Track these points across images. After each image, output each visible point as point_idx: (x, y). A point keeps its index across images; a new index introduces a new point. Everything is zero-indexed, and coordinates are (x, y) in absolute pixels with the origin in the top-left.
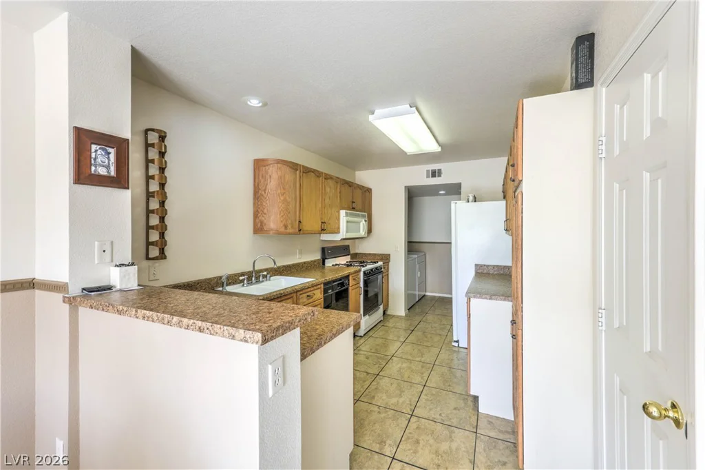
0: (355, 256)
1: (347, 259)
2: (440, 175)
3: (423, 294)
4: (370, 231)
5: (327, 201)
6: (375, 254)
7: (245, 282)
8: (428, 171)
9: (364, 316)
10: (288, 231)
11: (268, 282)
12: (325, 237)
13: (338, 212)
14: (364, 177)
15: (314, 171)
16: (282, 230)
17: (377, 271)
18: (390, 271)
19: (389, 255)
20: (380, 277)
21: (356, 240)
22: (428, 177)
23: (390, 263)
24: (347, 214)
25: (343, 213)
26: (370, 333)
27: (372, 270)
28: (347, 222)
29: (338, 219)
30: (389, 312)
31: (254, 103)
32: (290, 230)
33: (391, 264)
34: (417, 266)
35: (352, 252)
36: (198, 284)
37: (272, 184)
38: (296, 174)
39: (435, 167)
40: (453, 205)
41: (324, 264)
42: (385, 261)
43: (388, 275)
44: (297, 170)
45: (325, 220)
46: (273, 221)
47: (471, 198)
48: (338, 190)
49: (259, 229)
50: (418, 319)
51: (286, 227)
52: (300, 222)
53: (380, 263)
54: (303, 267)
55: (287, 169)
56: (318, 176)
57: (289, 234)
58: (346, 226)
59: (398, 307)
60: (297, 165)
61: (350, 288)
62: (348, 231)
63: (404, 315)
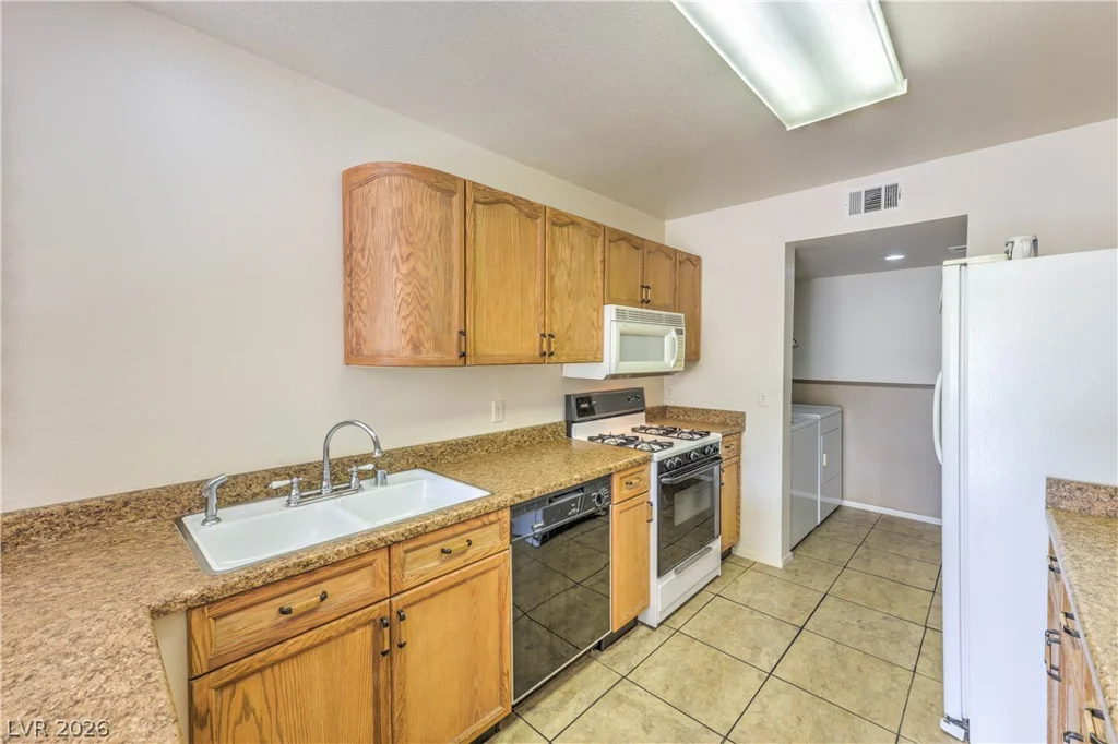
0: (659, 412)
1: (640, 419)
2: (892, 202)
3: (836, 502)
4: (692, 356)
5: (561, 280)
6: (708, 411)
7: (294, 492)
8: (854, 197)
9: (660, 574)
10: (423, 356)
11: (380, 489)
12: (572, 371)
13: (598, 310)
14: (681, 232)
15: (514, 201)
16: (408, 353)
17: (708, 455)
18: (743, 454)
19: (743, 414)
20: (711, 471)
22: (854, 210)
23: (745, 435)
24: (620, 315)
25: (610, 311)
26: (679, 619)
27: (686, 456)
28: (622, 334)
29: (599, 328)
30: (738, 554)
32: (429, 354)
33: (747, 437)
34: (820, 439)
35: (649, 403)
36: (126, 504)
37: (379, 232)
38: (450, 205)
39: (879, 180)
40: (949, 271)
41: (569, 434)
42: (727, 430)
43: (738, 463)
44: (451, 193)
45: (554, 330)
47: (1022, 245)
48: (599, 257)
49: (355, 353)
50: (820, 583)
51: (416, 346)
52: (463, 333)
53: (715, 437)
54: (506, 442)
56: (529, 216)
57: (427, 365)
58: (618, 343)
61: (614, 509)
62: (622, 357)
63: (779, 564)
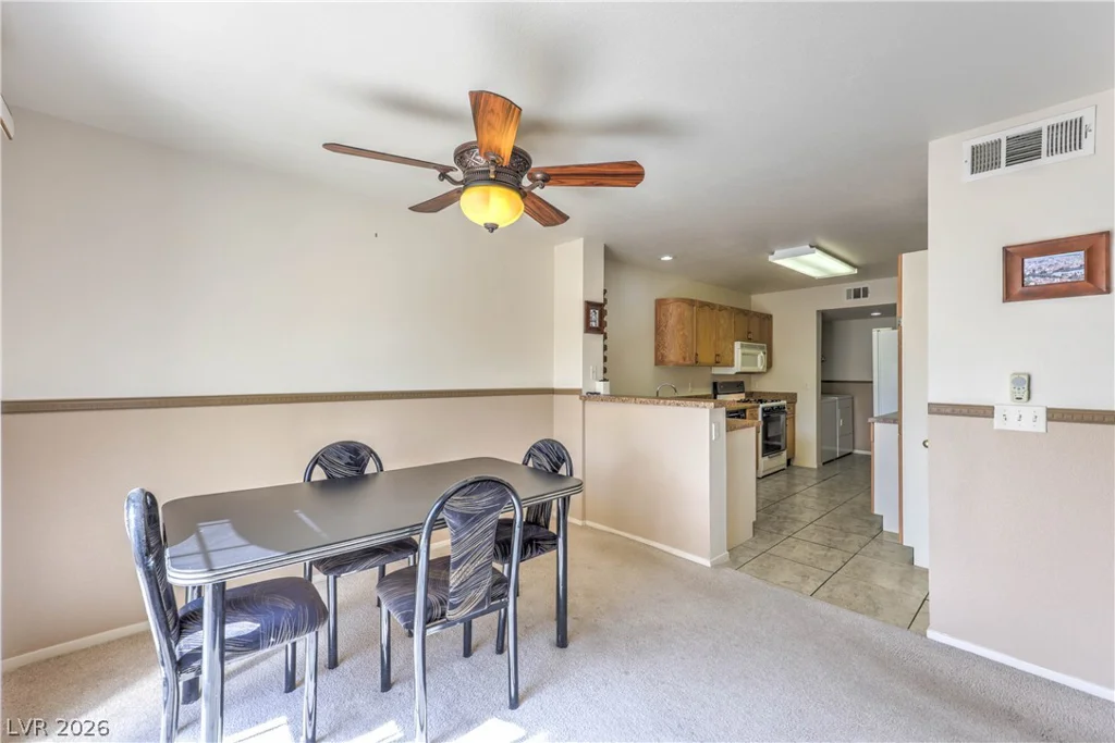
0: (750, 394)
1: (742, 396)
2: (865, 295)
3: (849, 450)
4: (769, 365)
5: (721, 332)
6: (777, 393)
8: (849, 291)
9: (763, 456)
10: (685, 363)
12: (717, 371)
13: (733, 345)
14: (762, 302)
15: (709, 305)
16: (681, 361)
17: (780, 409)
18: (796, 414)
19: (795, 394)
20: (783, 417)
21: (752, 376)
22: (849, 297)
23: (797, 405)
24: (742, 346)
25: (737, 345)
27: (773, 408)
28: (743, 354)
29: (733, 352)
30: (795, 463)
31: (667, 258)
32: (688, 363)
34: (838, 411)
35: (746, 389)
37: (672, 321)
38: (693, 309)
39: (860, 285)
40: (875, 332)
42: (789, 400)
43: (794, 418)
44: (694, 305)
45: (719, 353)
46: (673, 354)
48: (733, 321)
49: (660, 361)
51: (684, 359)
52: (697, 353)
53: (784, 402)
55: (685, 306)
56: (712, 309)
57: (687, 366)
58: (742, 358)
59: (809, 457)
60: (692, 300)
62: (743, 365)
63: (815, 467)
